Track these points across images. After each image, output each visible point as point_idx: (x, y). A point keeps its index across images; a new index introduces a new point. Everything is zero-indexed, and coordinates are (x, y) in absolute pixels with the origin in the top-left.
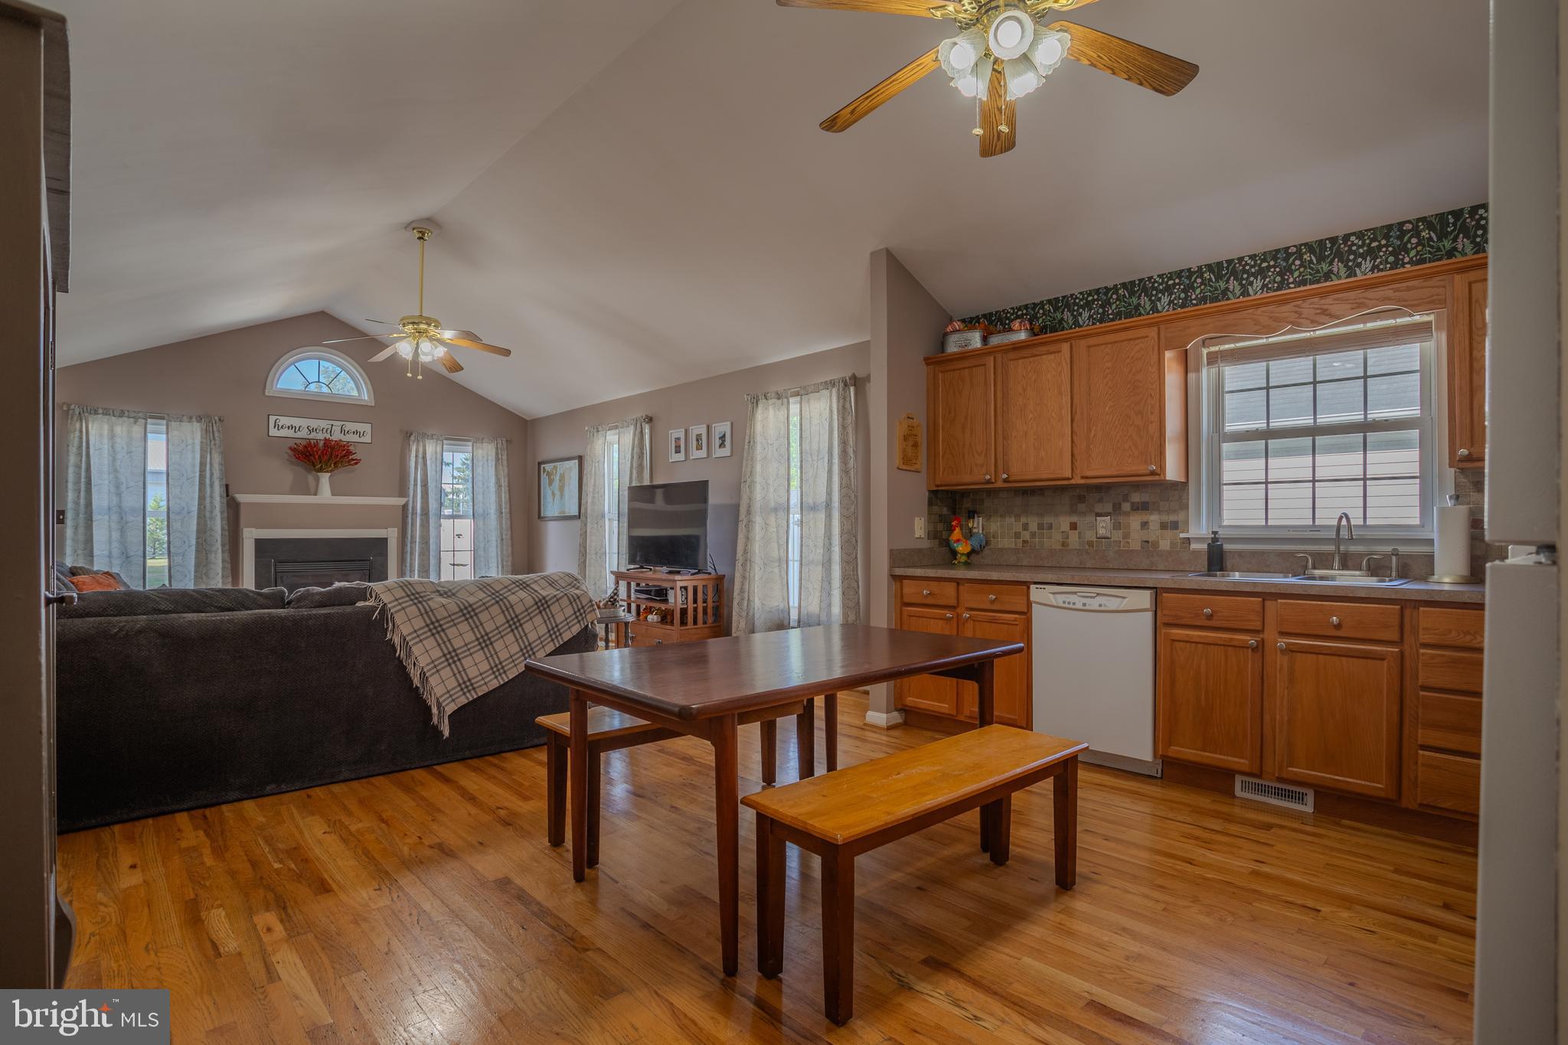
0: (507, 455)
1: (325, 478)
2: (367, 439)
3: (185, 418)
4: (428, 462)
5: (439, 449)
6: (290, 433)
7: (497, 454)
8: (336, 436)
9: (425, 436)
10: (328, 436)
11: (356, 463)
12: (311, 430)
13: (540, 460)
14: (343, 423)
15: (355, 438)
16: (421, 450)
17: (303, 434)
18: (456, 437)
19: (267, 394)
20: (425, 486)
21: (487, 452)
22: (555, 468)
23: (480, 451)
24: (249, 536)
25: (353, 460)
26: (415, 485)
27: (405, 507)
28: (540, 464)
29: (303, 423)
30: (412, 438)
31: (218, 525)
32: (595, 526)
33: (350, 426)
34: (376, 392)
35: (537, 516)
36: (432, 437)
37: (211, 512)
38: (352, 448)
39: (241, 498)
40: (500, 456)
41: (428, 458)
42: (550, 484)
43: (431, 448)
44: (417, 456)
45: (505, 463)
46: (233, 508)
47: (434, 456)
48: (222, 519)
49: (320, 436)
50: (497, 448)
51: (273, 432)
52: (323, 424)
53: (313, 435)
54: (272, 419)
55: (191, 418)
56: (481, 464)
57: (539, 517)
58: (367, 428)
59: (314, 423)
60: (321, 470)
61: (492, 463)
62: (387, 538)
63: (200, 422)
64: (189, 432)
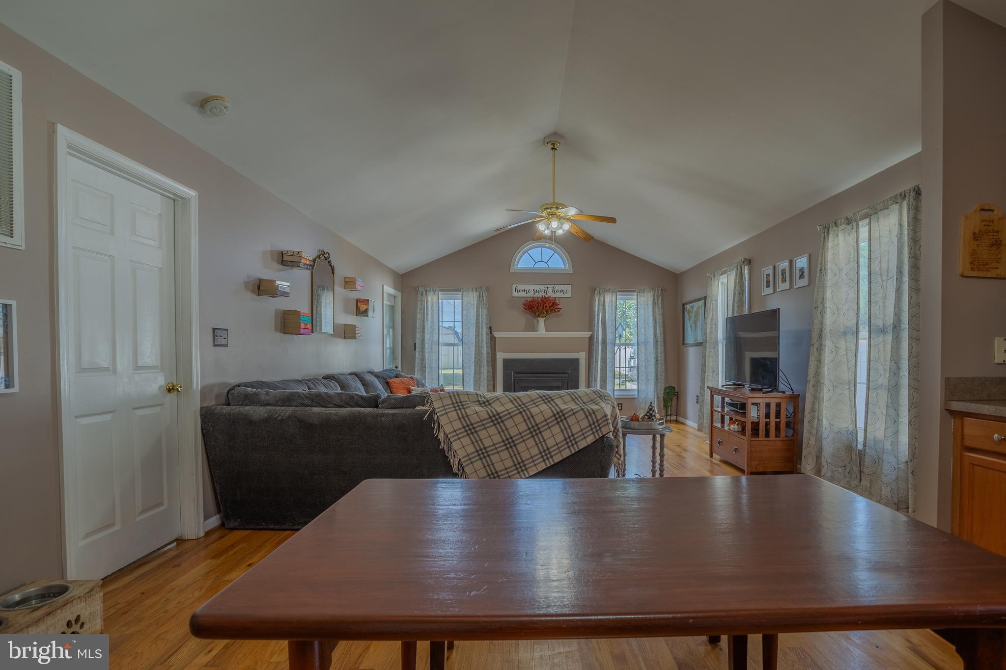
0: (662, 299)
1: (541, 320)
2: (568, 295)
3: (470, 290)
4: (607, 308)
5: (614, 299)
6: (523, 294)
7: (654, 299)
8: (551, 294)
9: (604, 291)
10: (544, 294)
11: (559, 311)
12: (535, 292)
13: (684, 302)
14: (553, 286)
15: (560, 295)
16: (602, 299)
17: (531, 294)
18: (626, 289)
19: (511, 272)
20: (604, 324)
21: (647, 298)
22: (692, 307)
23: (642, 298)
24: (501, 356)
25: (558, 308)
26: (598, 323)
27: (591, 339)
28: (683, 305)
29: (531, 287)
30: (596, 292)
31: (485, 350)
32: (712, 350)
33: (558, 287)
34: (573, 263)
35: (682, 344)
36: (609, 291)
37: (482, 343)
38: (557, 301)
39: (496, 334)
40: (656, 301)
41: (607, 304)
42: (689, 320)
43: (608, 298)
44: (599, 304)
45: (660, 305)
46: (493, 339)
47: (611, 304)
48: (487, 347)
49: (540, 295)
50: (654, 296)
51: (515, 294)
52: (543, 287)
53: (537, 295)
54: (514, 286)
55: (473, 289)
56: (643, 307)
57: (683, 344)
58: (568, 287)
59: (537, 287)
60: (539, 316)
61: (651, 306)
62: (579, 359)
63: (476, 291)
64: (472, 297)
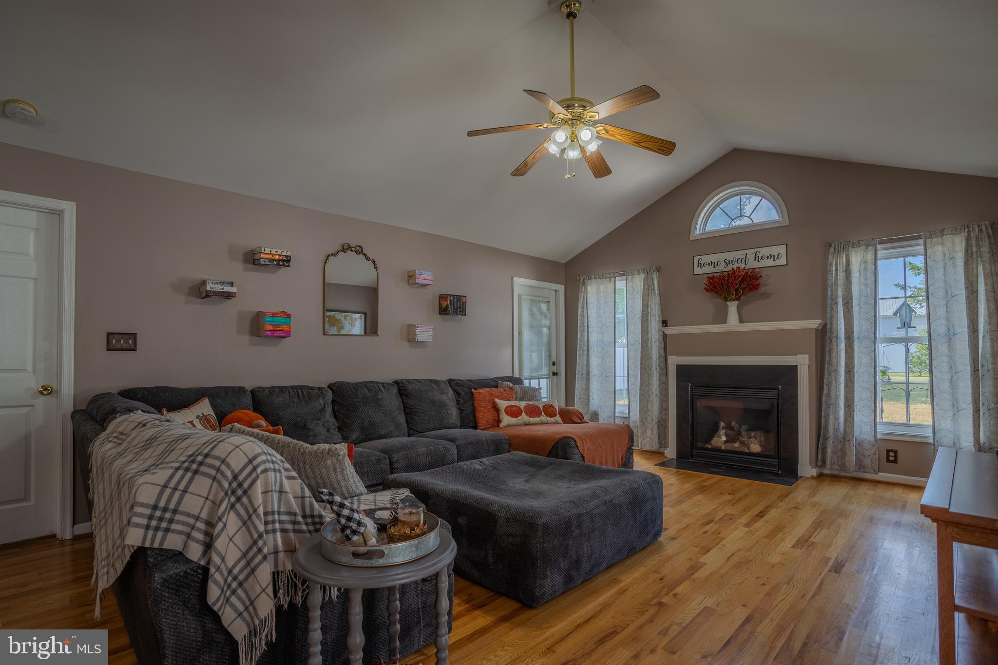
1: (733, 306)
2: (782, 261)
3: (635, 272)
5: (870, 258)
6: (710, 269)
8: (752, 264)
9: (848, 245)
10: (742, 264)
12: (727, 263)
14: (756, 250)
15: (770, 263)
17: (722, 267)
19: (691, 239)
20: (848, 303)
24: (673, 361)
26: (836, 303)
27: (823, 332)
29: (721, 257)
31: (654, 353)
33: (764, 252)
34: (791, 213)
36: (858, 244)
37: (651, 343)
38: (761, 274)
39: (671, 330)
48: (658, 348)
49: (735, 266)
51: (697, 271)
52: (739, 255)
53: (730, 267)
54: (696, 259)
55: (639, 270)
58: (782, 249)
59: (729, 256)
62: (797, 366)
63: (643, 273)
64: (638, 281)
